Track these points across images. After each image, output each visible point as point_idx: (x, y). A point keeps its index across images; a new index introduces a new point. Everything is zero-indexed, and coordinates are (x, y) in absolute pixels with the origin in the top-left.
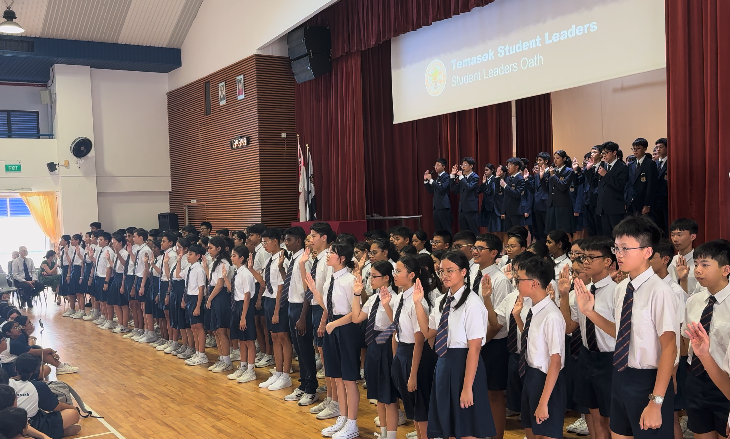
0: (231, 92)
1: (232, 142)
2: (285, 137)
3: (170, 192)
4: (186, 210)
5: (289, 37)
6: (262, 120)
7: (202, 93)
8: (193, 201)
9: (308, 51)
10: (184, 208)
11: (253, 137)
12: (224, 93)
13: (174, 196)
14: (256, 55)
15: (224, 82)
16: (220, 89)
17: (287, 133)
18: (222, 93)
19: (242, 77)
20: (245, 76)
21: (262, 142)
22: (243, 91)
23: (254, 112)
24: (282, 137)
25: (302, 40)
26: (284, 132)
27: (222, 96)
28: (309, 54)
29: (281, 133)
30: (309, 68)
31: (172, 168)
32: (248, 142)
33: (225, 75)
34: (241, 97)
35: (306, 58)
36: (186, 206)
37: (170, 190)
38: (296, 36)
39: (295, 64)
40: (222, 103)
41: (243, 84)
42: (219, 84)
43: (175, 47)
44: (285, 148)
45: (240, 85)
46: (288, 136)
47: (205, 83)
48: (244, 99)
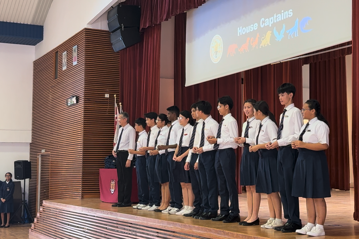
0: (70, 60)
1: (67, 101)
2: (108, 97)
3: (31, 144)
4: (40, 159)
5: (109, 13)
6: (88, 82)
7: (53, 61)
8: (43, 151)
9: (120, 25)
10: (38, 157)
11: (81, 96)
12: (66, 61)
13: (34, 147)
14: (86, 29)
15: (66, 52)
16: (63, 57)
17: (109, 94)
18: (64, 60)
19: (76, 46)
20: (79, 46)
21: (87, 100)
22: (77, 58)
23: (82, 75)
24: (106, 97)
25: (116, 16)
26: (107, 93)
27: (64, 63)
28: (121, 28)
29: (105, 94)
30: (121, 39)
31: (33, 124)
32: (77, 101)
33: (67, 46)
34: (75, 63)
35: (119, 31)
36: (40, 155)
37: (31, 142)
38: (112, 13)
39: (113, 36)
40: (64, 68)
41: (77, 52)
42: (63, 54)
43: (38, 24)
44: (108, 107)
45: (75, 54)
46: (109, 96)
47: (56, 53)
48: (77, 65)
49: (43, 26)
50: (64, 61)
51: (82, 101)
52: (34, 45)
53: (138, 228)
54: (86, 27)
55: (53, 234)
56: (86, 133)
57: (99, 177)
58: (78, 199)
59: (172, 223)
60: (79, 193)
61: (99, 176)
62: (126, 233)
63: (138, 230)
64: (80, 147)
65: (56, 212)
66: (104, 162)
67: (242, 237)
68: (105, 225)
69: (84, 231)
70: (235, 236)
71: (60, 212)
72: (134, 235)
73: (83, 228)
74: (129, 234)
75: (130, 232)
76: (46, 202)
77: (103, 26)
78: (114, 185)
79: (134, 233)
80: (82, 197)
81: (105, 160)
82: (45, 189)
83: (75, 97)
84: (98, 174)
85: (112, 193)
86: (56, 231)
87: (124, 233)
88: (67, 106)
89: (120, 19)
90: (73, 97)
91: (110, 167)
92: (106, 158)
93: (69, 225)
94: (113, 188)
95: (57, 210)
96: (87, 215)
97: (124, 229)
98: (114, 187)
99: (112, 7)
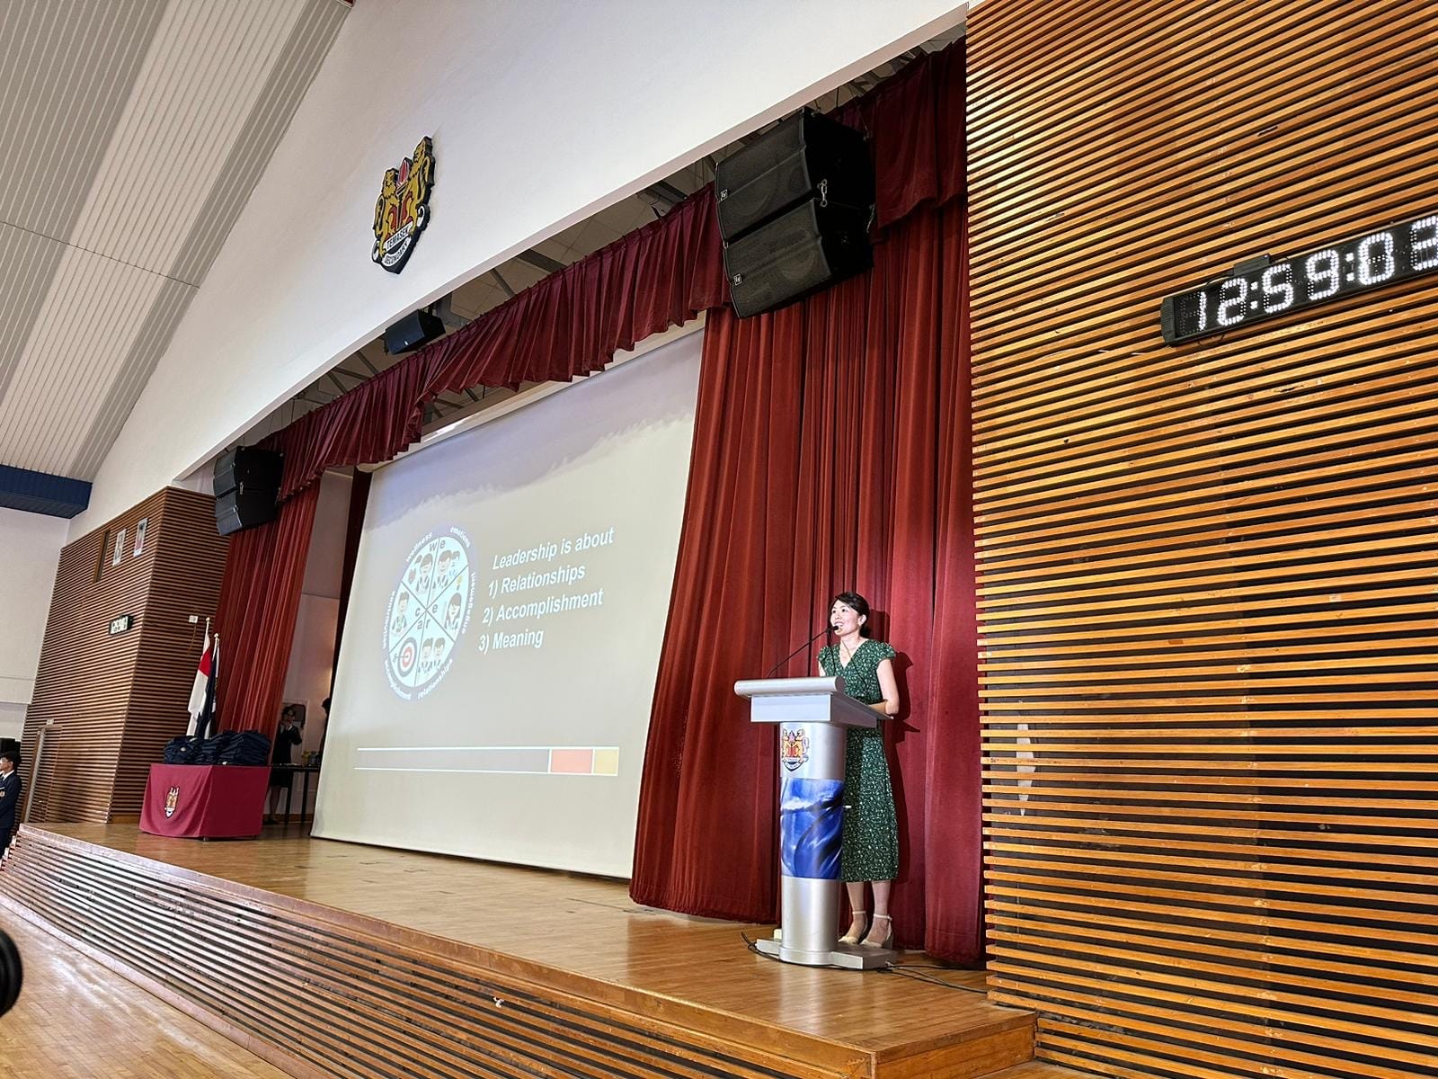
0: (129, 546)
1: (110, 625)
2: (196, 622)
3: (29, 706)
4: (42, 737)
5: (216, 461)
6: (156, 590)
7: (99, 547)
8: (50, 722)
9: (237, 483)
10: (38, 732)
11: (138, 617)
12: (121, 547)
13: (35, 713)
14: (168, 488)
15: (124, 530)
16: (117, 541)
17: (199, 617)
18: (119, 546)
19: (145, 521)
20: (150, 520)
21: (150, 624)
22: (143, 542)
23: (147, 576)
24: (190, 621)
25: (232, 467)
26: (195, 613)
27: (118, 552)
28: (237, 488)
29: (190, 615)
30: (235, 511)
31: (40, 667)
32: (130, 625)
33: (127, 521)
34: (137, 552)
35: (233, 494)
36: (43, 730)
37: (30, 703)
38: (225, 460)
39: (220, 504)
40: (116, 562)
41: (144, 531)
42: (119, 534)
43: (82, 478)
44: (193, 640)
45: (141, 535)
46: (198, 620)
47: (105, 535)
48: (141, 555)
49: (91, 484)
50: (119, 548)
51: (138, 626)
52: (70, 517)
53: (198, 902)
54: (170, 485)
55: (27, 897)
56: (136, 690)
57: (148, 780)
58: (99, 825)
59: (273, 896)
60: (106, 811)
61: (146, 778)
62: (173, 911)
63: (198, 906)
64: (120, 716)
65: (40, 851)
66: (162, 749)
67: (431, 944)
68: (132, 887)
69: (88, 898)
70: (412, 939)
71: (48, 851)
72: (187, 916)
73: (87, 891)
74: (179, 913)
75: (181, 909)
76: (25, 828)
77: (205, 487)
78: (175, 798)
79: (188, 912)
80: (110, 820)
81: (165, 745)
82: (41, 799)
83: (127, 618)
84: (147, 772)
85: (169, 815)
86: (33, 891)
87: (168, 909)
88: (110, 634)
89: (239, 474)
90: (124, 616)
91: (174, 761)
92: (169, 743)
93: (60, 881)
94: (171, 804)
95: (43, 847)
96: (99, 862)
97: (170, 901)
98: (174, 803)
99: (225, 449)
